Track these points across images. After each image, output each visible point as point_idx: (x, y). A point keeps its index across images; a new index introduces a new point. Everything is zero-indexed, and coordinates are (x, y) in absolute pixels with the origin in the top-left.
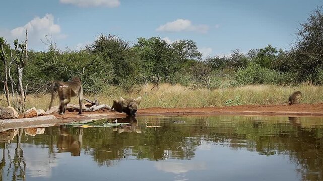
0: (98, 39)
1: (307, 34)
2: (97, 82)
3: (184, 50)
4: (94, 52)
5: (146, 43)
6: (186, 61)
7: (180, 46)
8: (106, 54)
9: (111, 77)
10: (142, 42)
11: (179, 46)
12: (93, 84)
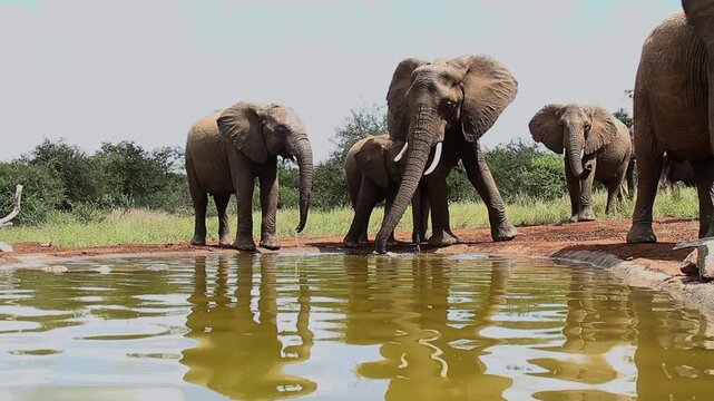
0: (41, 143)
1: (339, 140)
2: (39, 206)
3: (169, 160)
4: (34, 162)
5: (113, 149)
6: (172, 175)
7: (164, 155)
8: (52, 167)
9: (58, 200)
10: (109, 148)
11: (161, 155)
12: (32, 209)
